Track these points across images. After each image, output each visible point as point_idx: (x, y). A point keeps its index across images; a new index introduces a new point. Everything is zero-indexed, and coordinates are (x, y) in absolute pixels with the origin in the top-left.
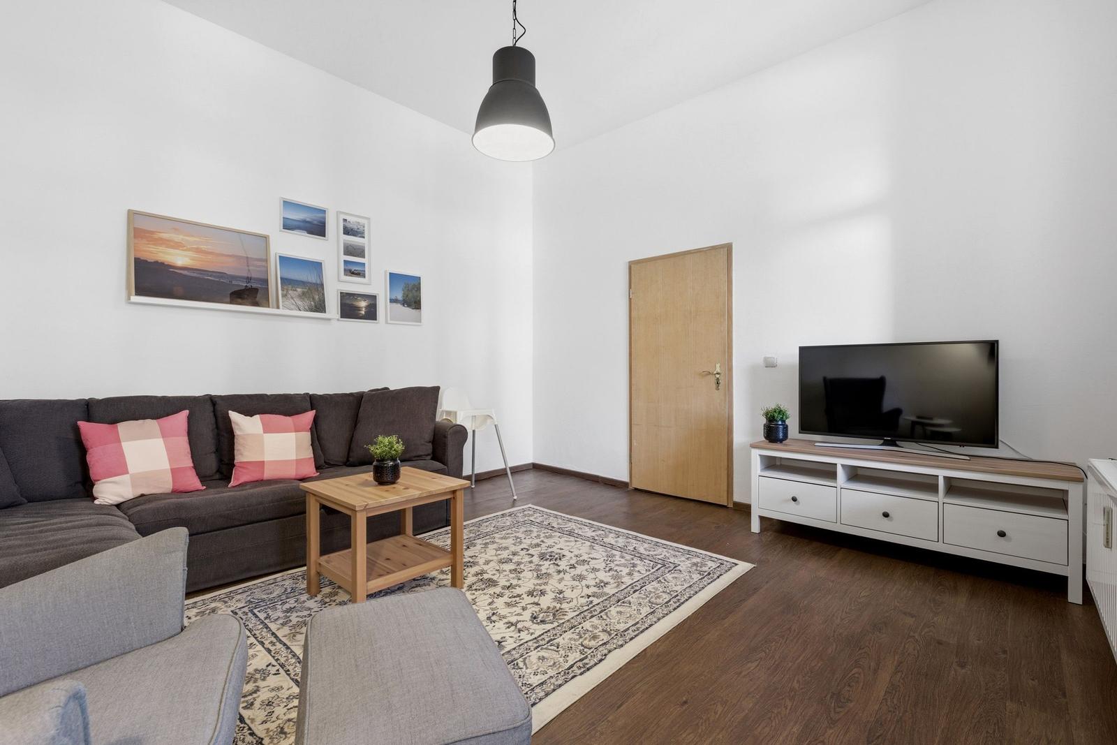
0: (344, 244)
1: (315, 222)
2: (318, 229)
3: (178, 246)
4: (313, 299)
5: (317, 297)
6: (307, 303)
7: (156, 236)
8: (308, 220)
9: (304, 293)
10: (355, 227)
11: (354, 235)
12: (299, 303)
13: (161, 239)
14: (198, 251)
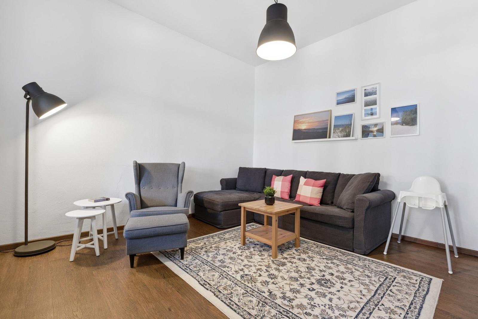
0: (365, 101)
1: (350, 97)
2: (351, 99)
3: (303, 123)
4: (346, 131)
5: (347, 131)
6: (343, 133)
7: (299, 121)
8: (347, 97)
9: (342, 130)
10: (371, 91)
11: (370, 95)
12: (340, 134)
13: (300, 122)
14: (309, 123)
